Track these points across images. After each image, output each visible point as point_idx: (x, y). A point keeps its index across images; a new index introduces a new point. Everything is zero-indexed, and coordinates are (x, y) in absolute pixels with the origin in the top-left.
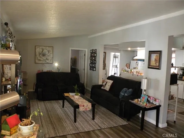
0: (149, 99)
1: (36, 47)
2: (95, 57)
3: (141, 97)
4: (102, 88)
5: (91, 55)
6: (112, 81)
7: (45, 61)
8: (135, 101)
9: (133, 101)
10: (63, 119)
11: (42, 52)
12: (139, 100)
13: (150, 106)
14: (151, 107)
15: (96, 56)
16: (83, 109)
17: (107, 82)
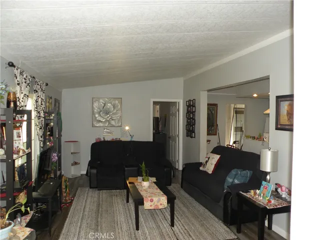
0: (279, 190)
1: (94, 100)
2: (193, 113)
3: (262, 187)
4: (201, 168)
5: (188, 110)
6: (218, 156)
7: (109, 123)
8: (251, 194)
9: (245, 194)
10: (119, 223)
11: (103, 107)
12: (258, 191)
13: (277, 204)
14: (278, 207)
15: (195, 112)
16: (151, 206)
17: (209, 158)
